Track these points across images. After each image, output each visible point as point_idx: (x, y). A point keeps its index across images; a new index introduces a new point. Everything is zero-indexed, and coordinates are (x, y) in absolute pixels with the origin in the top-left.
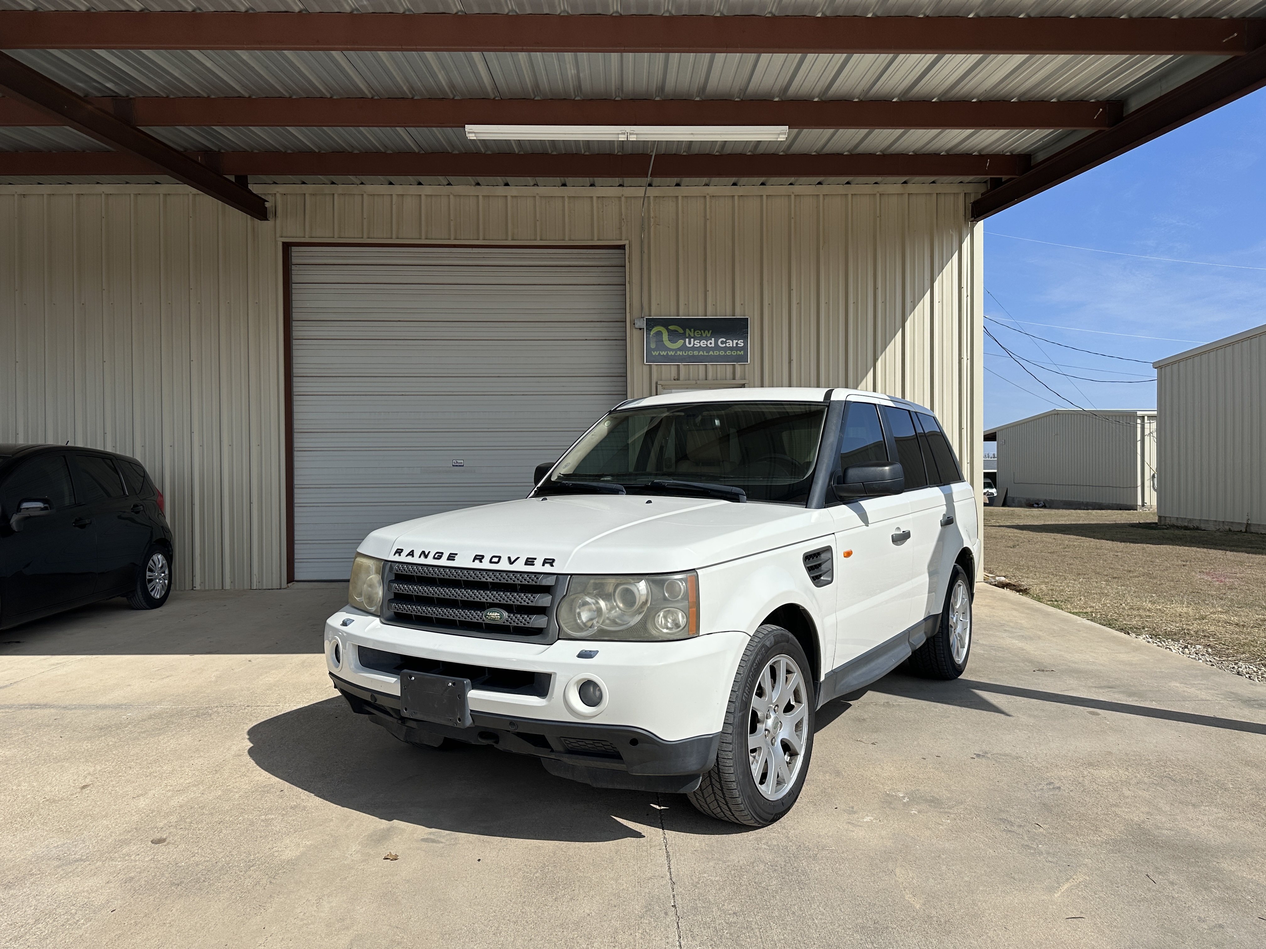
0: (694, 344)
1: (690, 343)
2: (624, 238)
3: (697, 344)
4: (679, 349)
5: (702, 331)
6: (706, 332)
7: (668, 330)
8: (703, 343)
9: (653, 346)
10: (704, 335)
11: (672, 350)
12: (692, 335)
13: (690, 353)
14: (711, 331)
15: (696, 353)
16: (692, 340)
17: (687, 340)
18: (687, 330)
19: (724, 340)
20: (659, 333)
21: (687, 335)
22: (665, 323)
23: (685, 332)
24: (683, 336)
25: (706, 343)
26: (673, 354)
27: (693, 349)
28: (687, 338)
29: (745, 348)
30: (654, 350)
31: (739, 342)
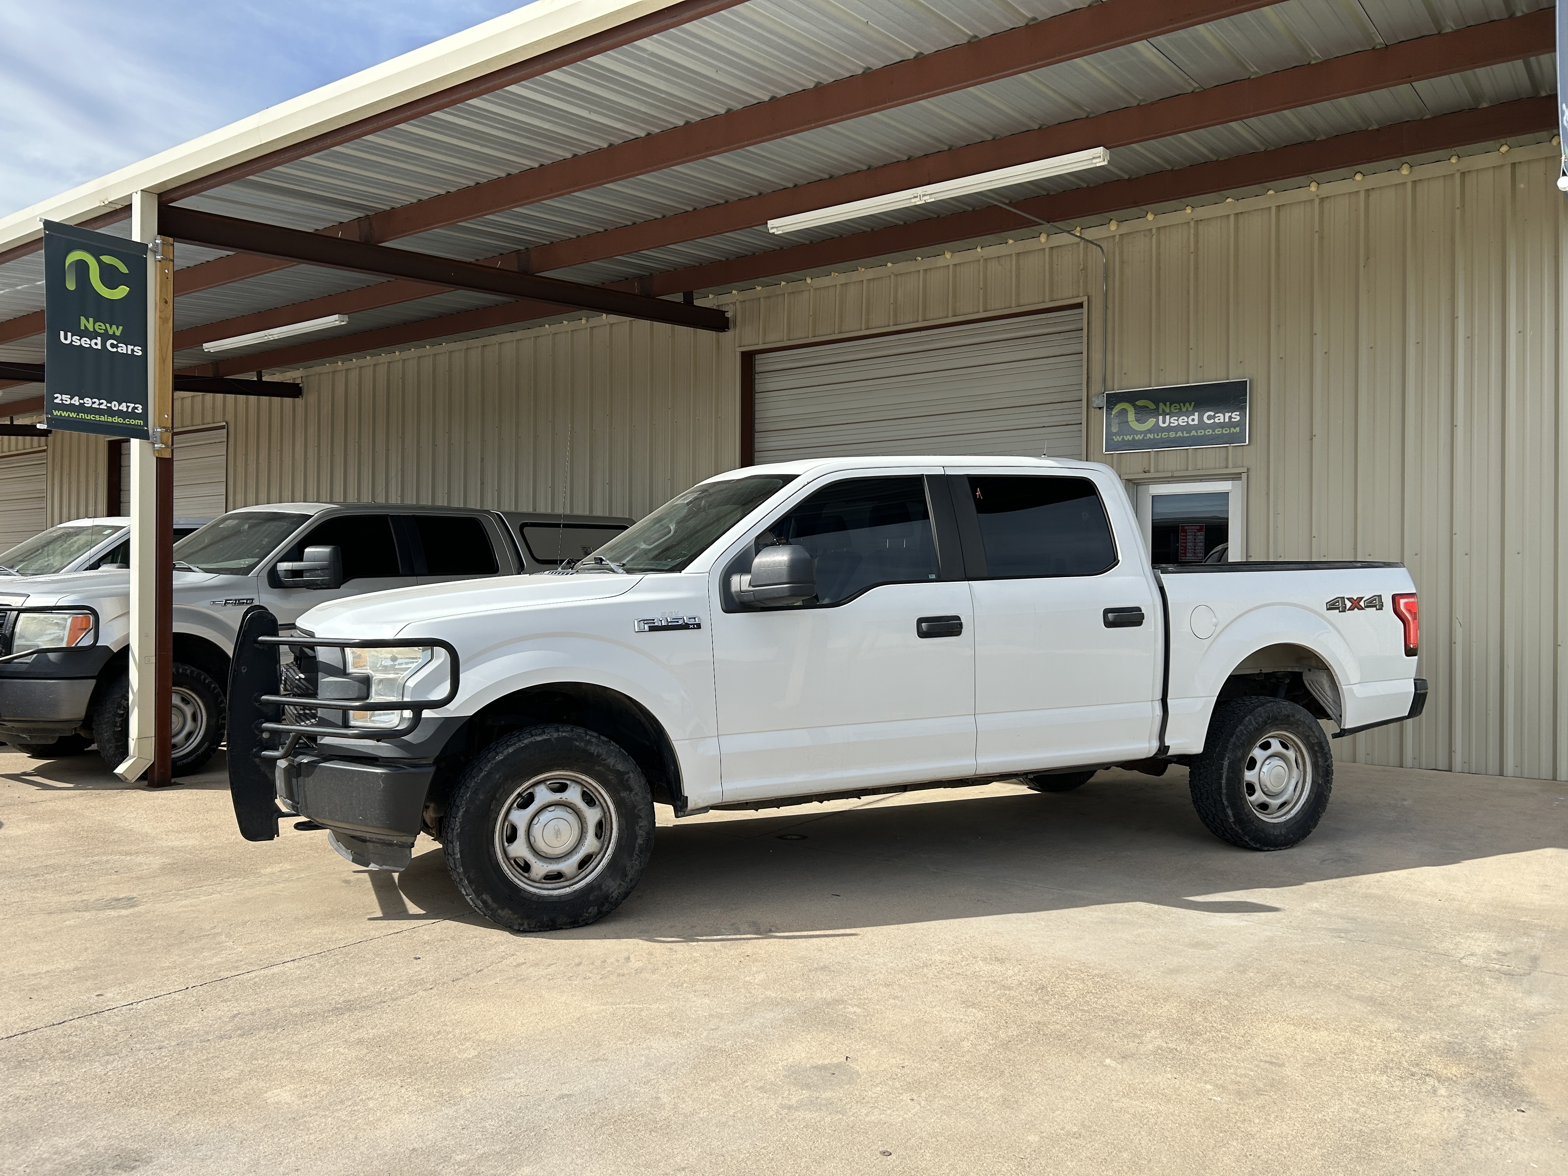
0: (1170, 423)
1: (1164, 422)
2: (1081, 294)
3: (1174, 421)
4: (1150, 431)
5: (1182, 404)
6: (1187, 404)
7: (1134, 406)
8: (1182, 421)
9: (1114, 429)
10: (1184, 410)
11: (1141, 433)
12: (1168, 411)
13: (1164, 435)
14: (1193, 403)
15: (1172, 435)
16: (1168, 417)
17: (1161, 418)
18: (1161, 405)
19: (1212, 414)
20: (1124, 412)
21: (1161, 411)
22: (1131, 398)
23: (1158, 408)
24: (1156, 413)
25: (1186, 420)
26: (1141, 438)
27: (1169, 429)
28: (1160, 415)
29: (1241, 424)
30: (1116, 434)
31: (1233, 416)
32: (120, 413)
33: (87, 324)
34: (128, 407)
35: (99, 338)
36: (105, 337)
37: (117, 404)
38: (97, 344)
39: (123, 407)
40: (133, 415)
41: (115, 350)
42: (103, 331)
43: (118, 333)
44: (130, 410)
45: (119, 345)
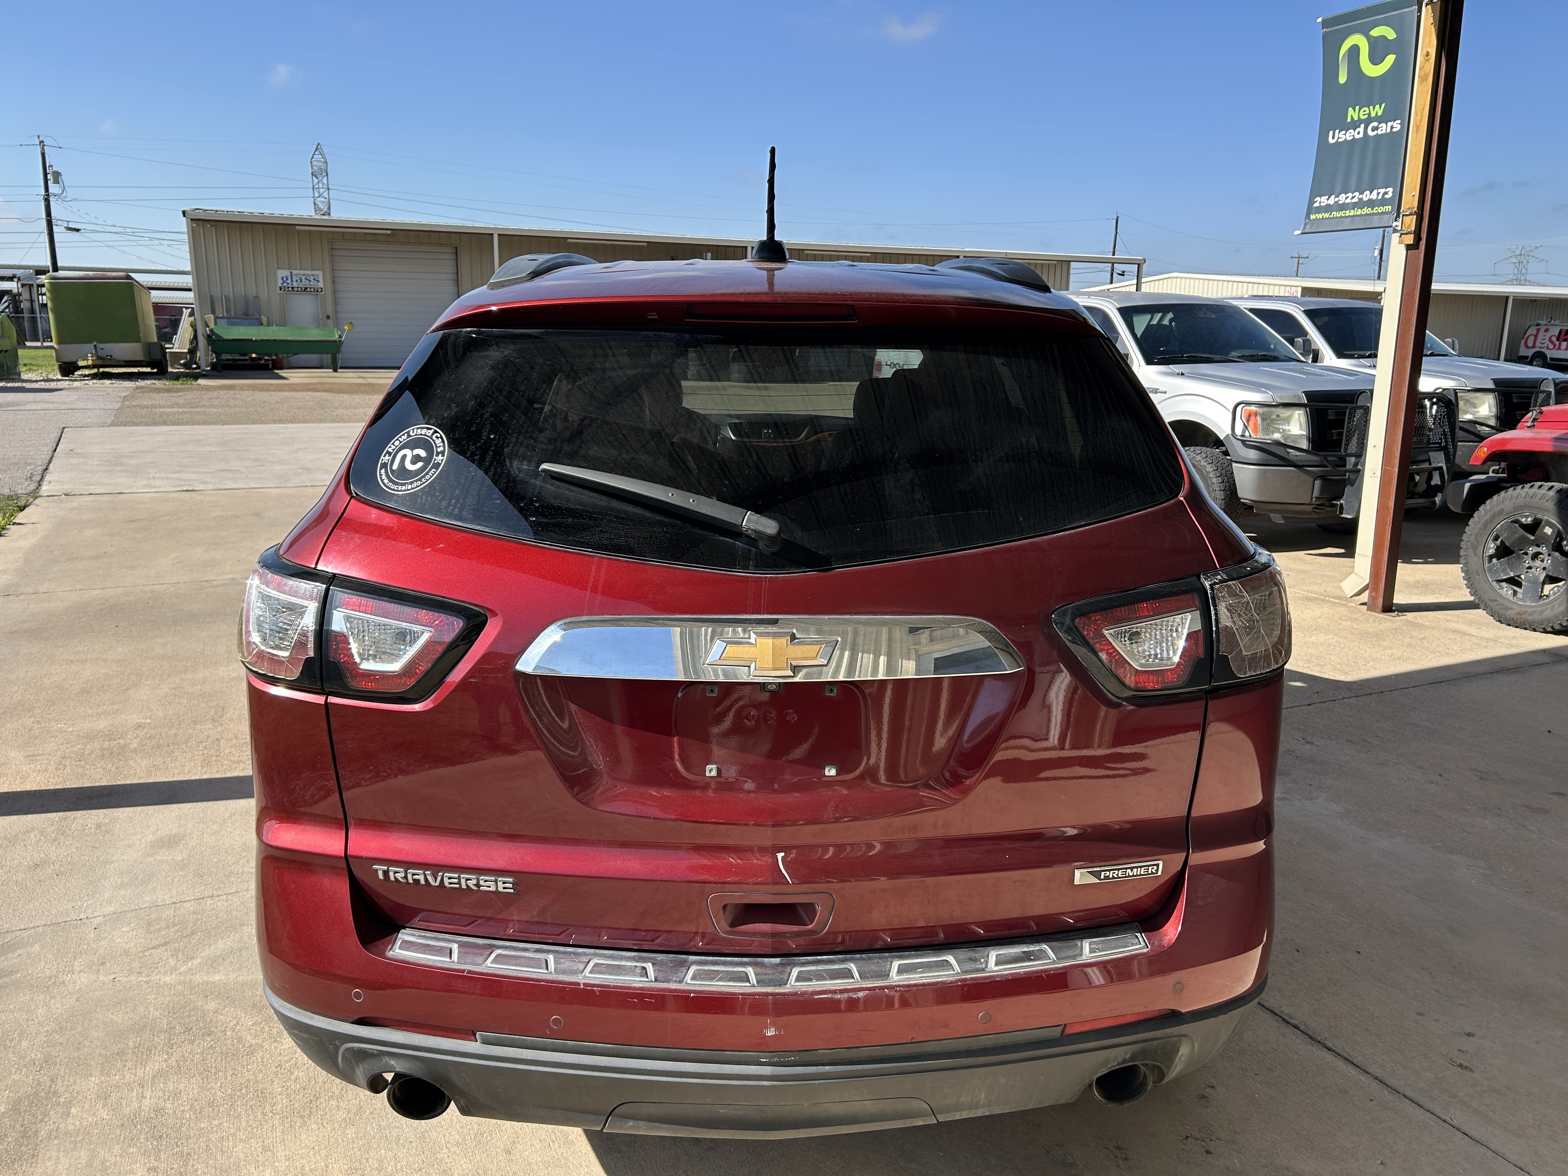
32: (1371, 203)
33: (1353, 114)
34: (1378, 194)
35: (1362, 126)
36: (1368, 122)
37: (1368, 192)
38: (1358, 133)
39: (1374, 196)
40: (1383, 202)
41: (1376, 132)
42: (1367, 116)
43: (1380, 114)
44: (1380, 197)
45: (1380, 126)
